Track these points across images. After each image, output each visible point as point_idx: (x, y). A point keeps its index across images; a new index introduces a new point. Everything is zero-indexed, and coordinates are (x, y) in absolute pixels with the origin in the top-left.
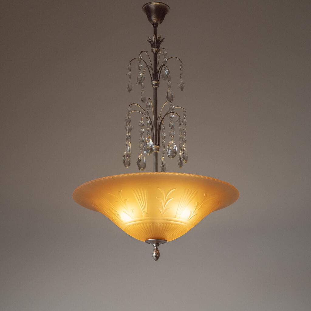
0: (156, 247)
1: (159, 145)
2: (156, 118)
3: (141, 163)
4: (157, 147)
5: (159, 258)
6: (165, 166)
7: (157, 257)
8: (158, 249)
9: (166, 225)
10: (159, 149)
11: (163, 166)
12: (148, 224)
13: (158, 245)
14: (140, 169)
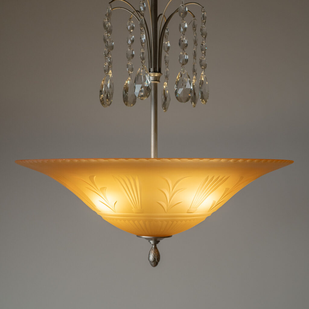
0: (153, 246)
1: (160, 71)
2: (156, 18)
3: (129, 93)
4: (157, 75)
5: (159, 263)
6: (168, 99)
7: (156, 262)
8: (158, 248)
9: (172, 223)
10: (159, 77)
11: (166, 99)
12: (141, 222)
13: (156, 242)
14: (126, 105)
